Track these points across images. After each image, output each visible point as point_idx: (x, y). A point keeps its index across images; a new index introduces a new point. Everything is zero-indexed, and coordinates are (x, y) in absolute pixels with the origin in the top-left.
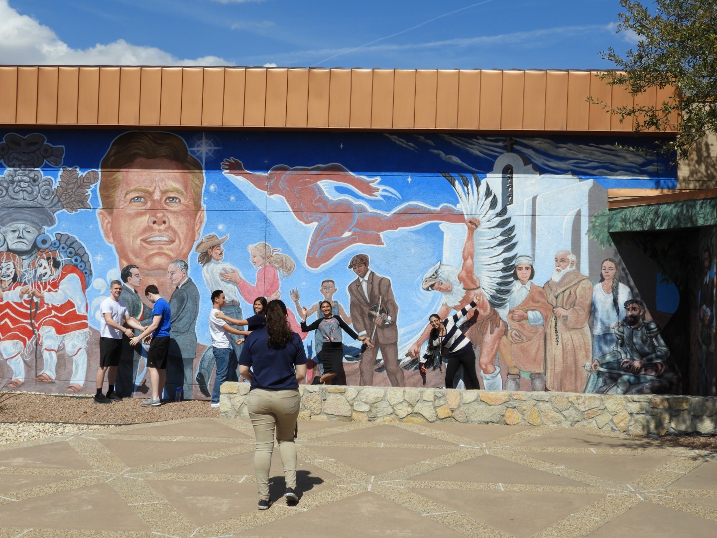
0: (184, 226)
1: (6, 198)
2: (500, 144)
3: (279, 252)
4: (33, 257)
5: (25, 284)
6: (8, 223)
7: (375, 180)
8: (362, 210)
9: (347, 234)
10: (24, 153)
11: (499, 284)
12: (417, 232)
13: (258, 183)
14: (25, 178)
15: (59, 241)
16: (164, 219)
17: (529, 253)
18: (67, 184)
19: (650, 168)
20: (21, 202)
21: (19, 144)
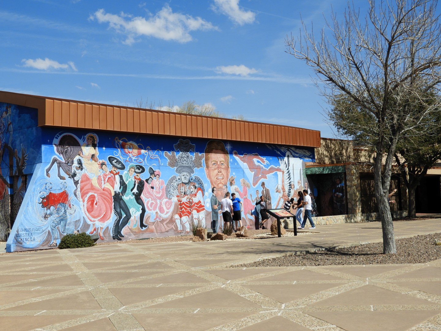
0: (225, 173)
1: (181, 163)
2: (286, 149)
3: (247, 182)
4: (189, 185)
5: (188, 195)
6: (181, 173)
7: (264, 159)
8: (263, 168)
9: (260, 176)
10: (184, 147)
11: (289, 190)
12: (273, 175)
13: (241, 158)
14: (185, 156)
15: (196, 179)
16: (221, 171)
17: (293, 181)
18: (197, 158)
19: (311, 156)
20: (185, 165)
21: (183, 143)
